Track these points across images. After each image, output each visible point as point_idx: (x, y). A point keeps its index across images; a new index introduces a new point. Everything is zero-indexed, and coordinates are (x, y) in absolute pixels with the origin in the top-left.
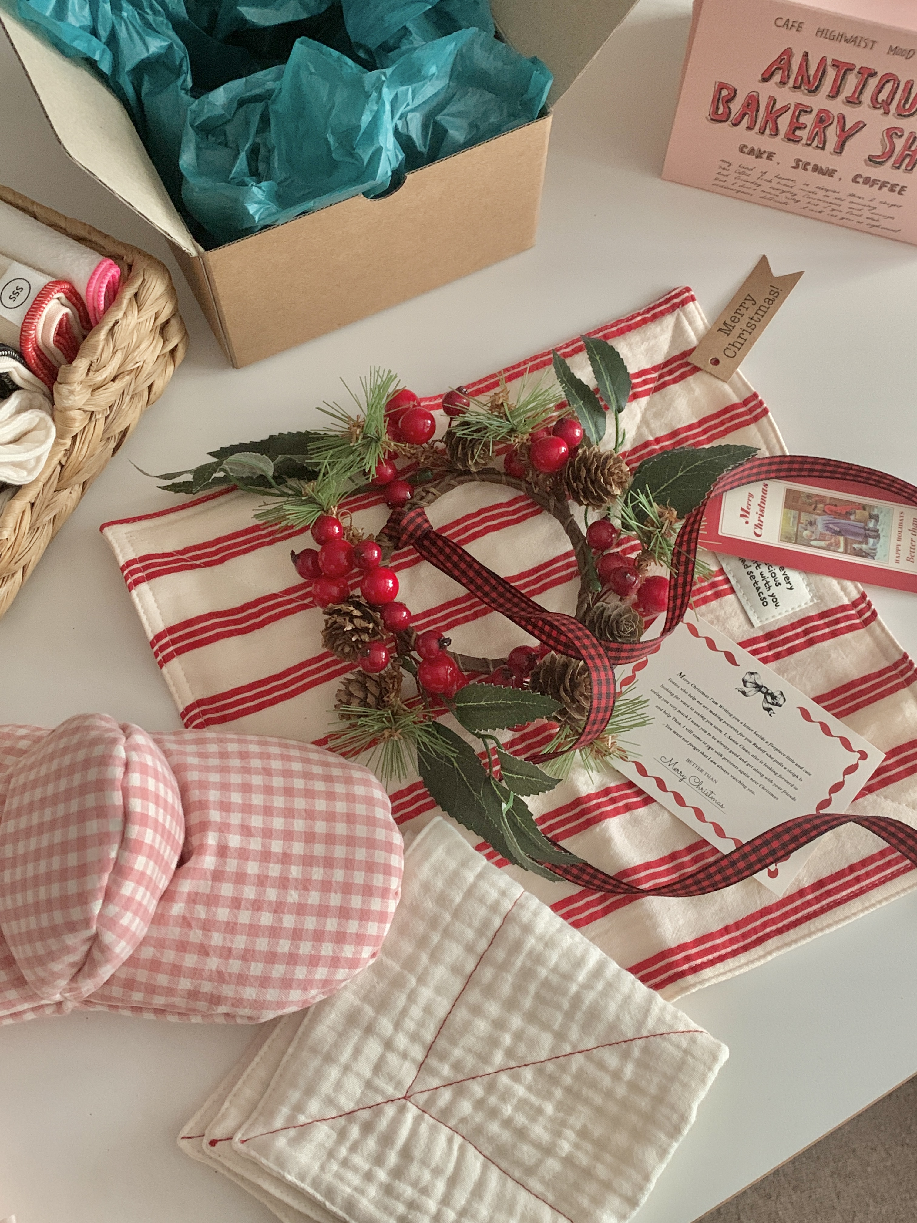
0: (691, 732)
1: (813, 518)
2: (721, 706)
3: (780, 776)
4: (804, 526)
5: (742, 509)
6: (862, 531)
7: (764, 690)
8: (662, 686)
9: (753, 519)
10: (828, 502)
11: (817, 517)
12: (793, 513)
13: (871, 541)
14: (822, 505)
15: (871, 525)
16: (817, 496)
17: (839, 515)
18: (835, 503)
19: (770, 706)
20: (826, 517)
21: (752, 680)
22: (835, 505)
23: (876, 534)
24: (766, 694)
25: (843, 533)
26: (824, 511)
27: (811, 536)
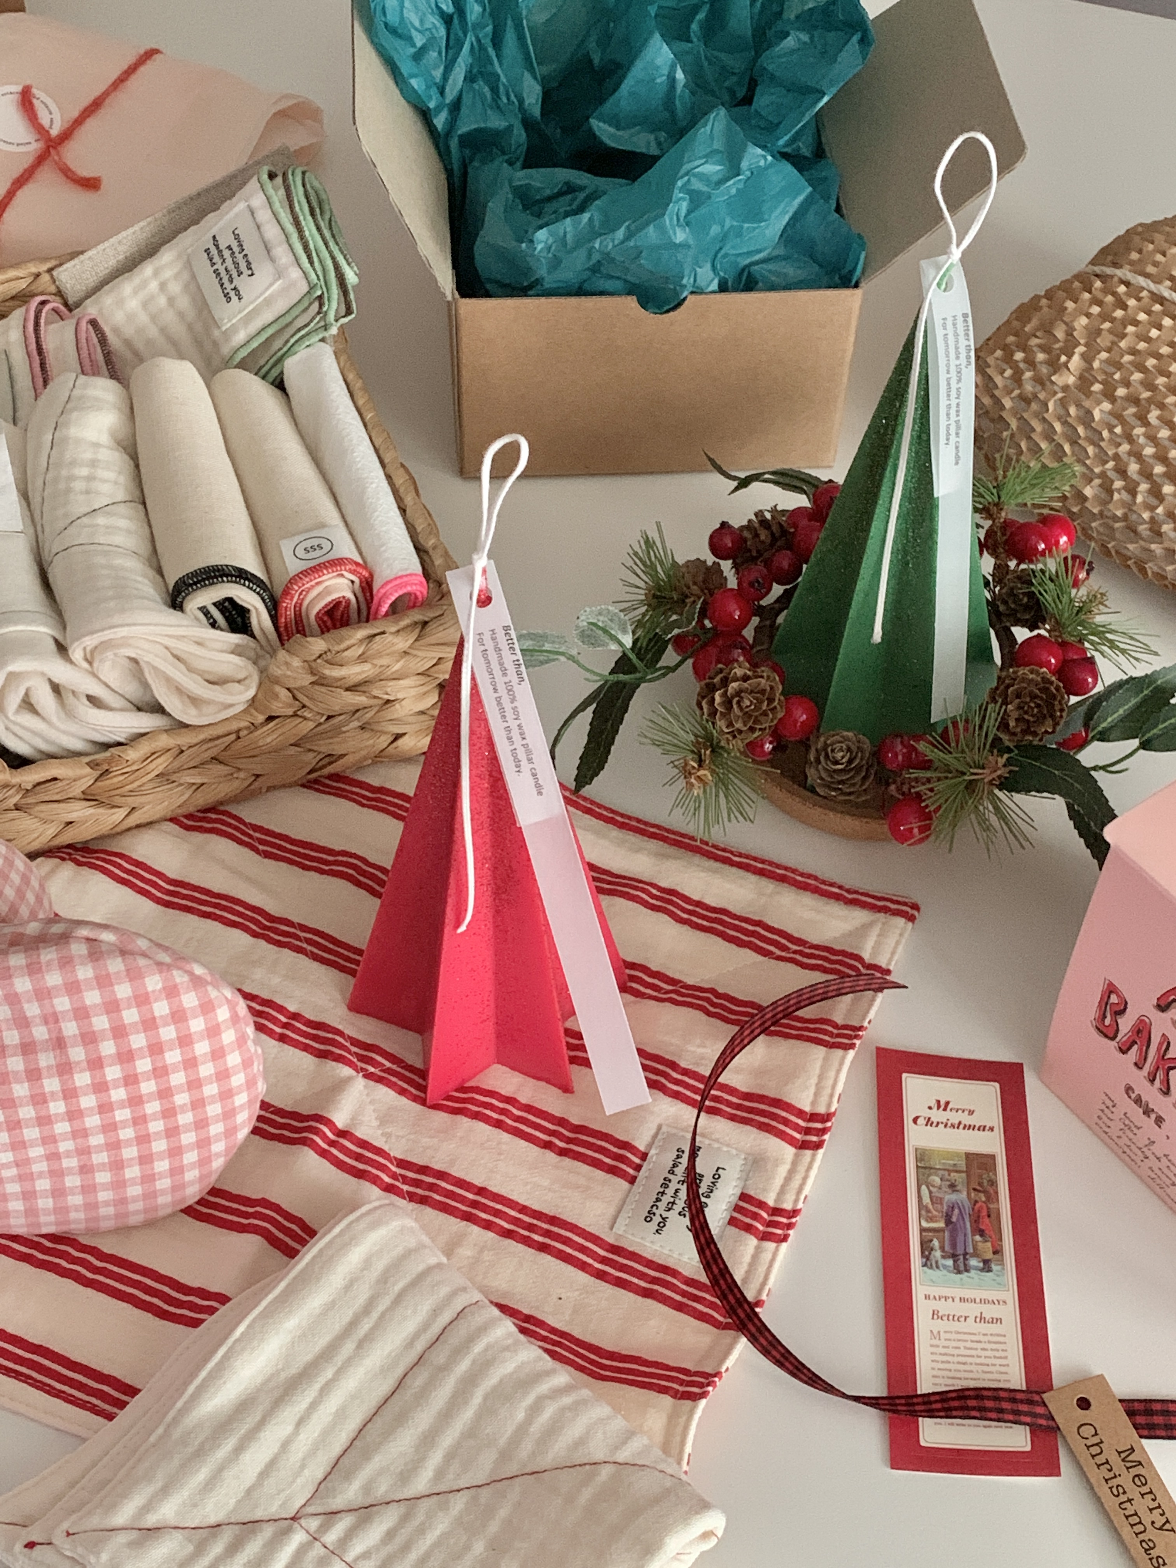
1: (962, 1187)
5: (947, 1103)
6: (960, 1251)
9: (937, 1115)
10: (991, 1206)
11: (965, 1193)
12: (962, 1164)
13: (950, 1262)
14: (984, 1199)
15: (973, 1262)
17: (976, 1220)
18: (993, 1215)
20: (967, 1204)
22: (989, 1216)
23: (962, 1268)
25: (950, 1226)
26: (976, 1202)
27: (933, 1186)
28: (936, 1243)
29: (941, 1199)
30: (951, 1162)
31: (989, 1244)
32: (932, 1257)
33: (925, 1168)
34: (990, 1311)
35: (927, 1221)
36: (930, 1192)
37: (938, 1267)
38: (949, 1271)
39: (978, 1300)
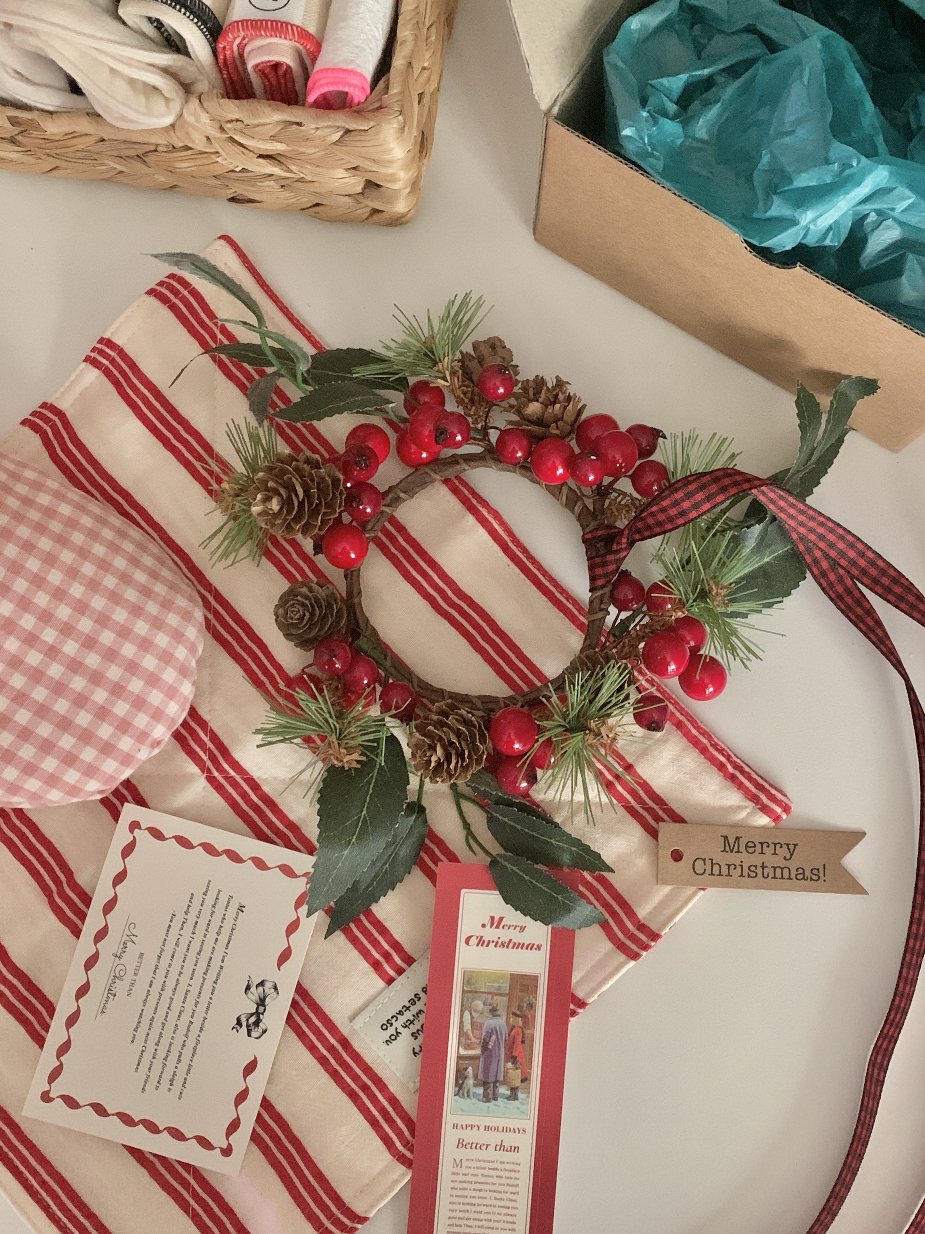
0: (177, 945)
1: (502, 1012)
2: (222, 968)
3: (164, 1065)
4: (489, 1001)
5: (501, 919)
6: (492, 1079)
7: (261, 1009)
8: (219, 891)
9: (490, 934)
10: (527, 1032)
11: (504, 1017)
12: (506, 987)
13: (480, 1091)
14: (521, 1024)
15: (503, 1090)
16: (534, 1017)
17: (511, 1046)
18: (527, 1041)
19: (244, 1024)
20: (505, 1031)
21: (267, 991)
22: (523, 1042)
23: (491, 1096)
24: (257, 1014)
25: (486, 1053)
26: (513, 1027)
27: (476, 1011)
28: (470, 1070)
29: (482, 1025)
30: (497, 985)
31: (519, 1071)
32: (464, 1085)
33: (469, 993)
34: (509, 1140)
35: (465, 1048)
36: (472, 1018)
37: (468, 1096)
38: (478, 1100)
39: (501, 1129)
